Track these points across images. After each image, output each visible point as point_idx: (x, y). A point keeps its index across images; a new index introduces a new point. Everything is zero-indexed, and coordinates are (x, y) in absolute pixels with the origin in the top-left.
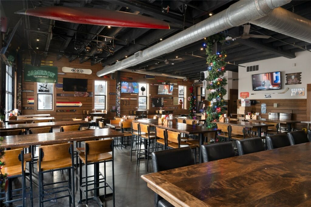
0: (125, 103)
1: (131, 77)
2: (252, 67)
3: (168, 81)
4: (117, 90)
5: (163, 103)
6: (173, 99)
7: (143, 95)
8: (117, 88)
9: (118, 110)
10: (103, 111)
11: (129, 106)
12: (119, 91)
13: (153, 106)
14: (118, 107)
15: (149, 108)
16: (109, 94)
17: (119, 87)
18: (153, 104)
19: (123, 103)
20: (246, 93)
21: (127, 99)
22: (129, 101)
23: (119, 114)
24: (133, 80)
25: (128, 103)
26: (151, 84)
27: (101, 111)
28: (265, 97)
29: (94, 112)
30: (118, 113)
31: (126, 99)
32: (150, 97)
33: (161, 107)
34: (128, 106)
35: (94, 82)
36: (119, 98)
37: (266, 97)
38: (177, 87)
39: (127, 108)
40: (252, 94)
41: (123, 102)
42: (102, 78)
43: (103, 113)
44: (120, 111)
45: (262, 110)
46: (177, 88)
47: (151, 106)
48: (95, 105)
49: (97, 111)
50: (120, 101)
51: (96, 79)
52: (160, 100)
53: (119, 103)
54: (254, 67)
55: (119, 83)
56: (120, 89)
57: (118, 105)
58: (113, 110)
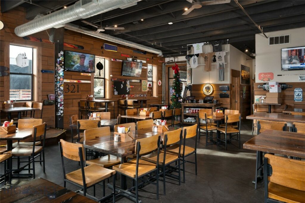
0: (71, 88)
1: (81, 44)
2: (278, 37)
3: (135, 57)
4: (57, 65)
5: (129, 89)
6: (141, 83)
7: (100, 75)
8: (56, 62)
9: (59, 100)
10: (30, 104)
11: (78, 94)
12: (61, 66)
13: (116, 93)
14: (59, 96)
15: (110, 97)
16: (42, 71)
17: (60, 59)
18: (115, 90)
19: (68, 89)
20: (269, 73)
21: (75, 81)
22: (78, 85)
23: (61, 108)
24: (84, 49)
25: (76, 89)
26: (112, 60)
27: (25, 105)
28: (299, 78)
29: (9, 106)
30: (59, 106)
31: (72, 81)
32: (111, 79)
33: (127, 95)
34: (76, 93)
35: (9, 46)
36: (61, 79)
37: (302, 80)
38: (145, 66)
39: (75, 97)
40: (278, 75)
41: (67, 87)
42: (26, 41)
43: (30, 108)
44: (63, 103)
45: (295, 97)
46: (145, 68)
47: (112, 93)
48: (10, 93)
49: (16, 105)
50: (62, 85)
51: (12, 42)
52: (125, 83)
53: (62, 88)
54: (282, 38)
55: (61, 52)
56: (63, 63)
57: (59, 92)
58: (50, 102)
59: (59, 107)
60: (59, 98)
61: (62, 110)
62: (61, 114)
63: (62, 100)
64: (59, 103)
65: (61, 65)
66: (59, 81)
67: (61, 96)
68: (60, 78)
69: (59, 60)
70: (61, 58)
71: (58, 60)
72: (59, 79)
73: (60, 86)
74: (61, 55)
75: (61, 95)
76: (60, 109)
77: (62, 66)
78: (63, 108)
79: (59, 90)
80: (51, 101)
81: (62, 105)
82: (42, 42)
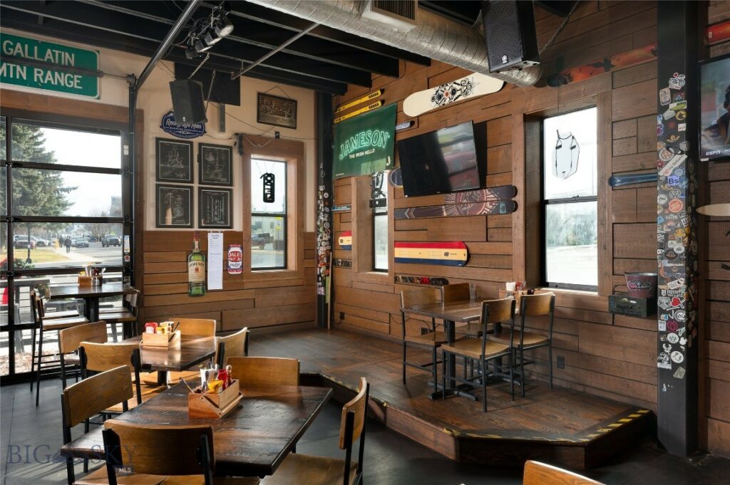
12: (675, 146)
16: (611, 181)
30: (662, 327)
36: (674, 206)
44: (681, 316)
55: (671, 81)
56: (682, 127)
57: (666, 263)
58: (625, 303)
59: (662, 333)
60: (663, 292)
61: (680, 350)
62: (675, 366)
63: (676, 302)
64: (663, 316)
65: (673, 139)
66: (663, 214)
67: (672, 285)
68: (670, 199)
69: (664, 121)
70: (673, 106)
71: (660, 122)
72: (666, 207)
73: (666, 239)
74: (673, 92)
75: (673, 279)
76: (667, 343)
77: (680, 141)
78: (683, 341)
79: (665, 256)
80: (629, 299)
81: (680, 325)
82: (612, 70)
